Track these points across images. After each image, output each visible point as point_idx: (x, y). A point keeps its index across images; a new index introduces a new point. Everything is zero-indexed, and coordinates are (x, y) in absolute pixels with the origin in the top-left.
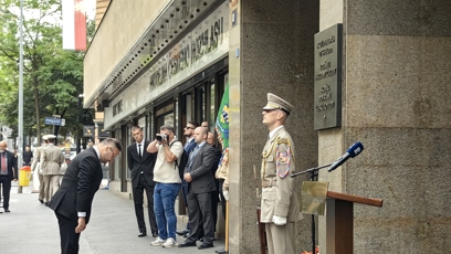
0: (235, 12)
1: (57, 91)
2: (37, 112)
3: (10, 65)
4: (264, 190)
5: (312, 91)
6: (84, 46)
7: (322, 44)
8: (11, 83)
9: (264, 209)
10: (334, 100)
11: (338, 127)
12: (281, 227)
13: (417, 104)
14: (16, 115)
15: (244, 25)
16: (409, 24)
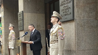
0: (2, 9)
4: (9, 42)
5: (18, 24)
7: (19, 15)
9: (9, 46)
10: (22, 25)
11: (23, 30)
12: (13, 49)
13: (37, 26)
15: (4, 11)
16: (35, 11)
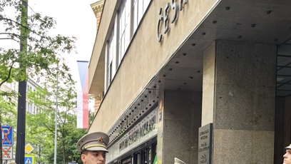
0: (161, 114)
1: (74, 149)
2: (64, 159)
3: (51, 135)
6: (87, 126)
7: (203, 133)
8: (51, 144)
10: (208, 162)
14: (53, 160)
15: (165, 120)
16: (247, 124)
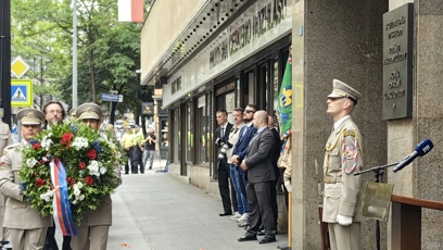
1: (113, 66)
2: (93, 87)
3: (65, 37)
4: (326, 186)
5: (380, 78)
6: (140, 18)
7: (392, 25)
8: (65, 57)
9: (326, 207)
10: (405, 87)
11: (409, 118)
12: (345, 228)
14: (71, 91)
